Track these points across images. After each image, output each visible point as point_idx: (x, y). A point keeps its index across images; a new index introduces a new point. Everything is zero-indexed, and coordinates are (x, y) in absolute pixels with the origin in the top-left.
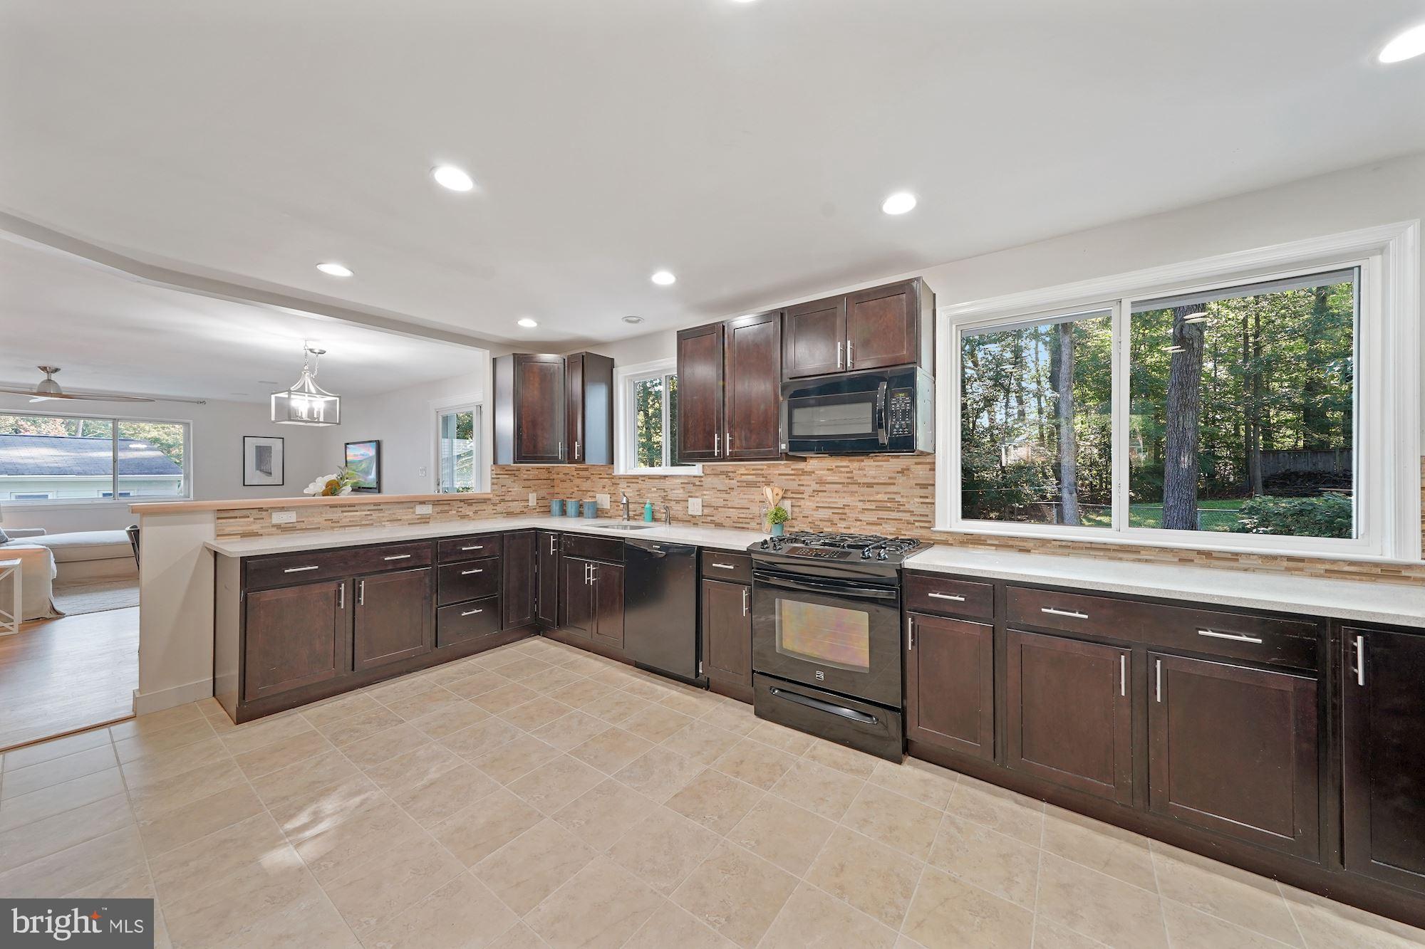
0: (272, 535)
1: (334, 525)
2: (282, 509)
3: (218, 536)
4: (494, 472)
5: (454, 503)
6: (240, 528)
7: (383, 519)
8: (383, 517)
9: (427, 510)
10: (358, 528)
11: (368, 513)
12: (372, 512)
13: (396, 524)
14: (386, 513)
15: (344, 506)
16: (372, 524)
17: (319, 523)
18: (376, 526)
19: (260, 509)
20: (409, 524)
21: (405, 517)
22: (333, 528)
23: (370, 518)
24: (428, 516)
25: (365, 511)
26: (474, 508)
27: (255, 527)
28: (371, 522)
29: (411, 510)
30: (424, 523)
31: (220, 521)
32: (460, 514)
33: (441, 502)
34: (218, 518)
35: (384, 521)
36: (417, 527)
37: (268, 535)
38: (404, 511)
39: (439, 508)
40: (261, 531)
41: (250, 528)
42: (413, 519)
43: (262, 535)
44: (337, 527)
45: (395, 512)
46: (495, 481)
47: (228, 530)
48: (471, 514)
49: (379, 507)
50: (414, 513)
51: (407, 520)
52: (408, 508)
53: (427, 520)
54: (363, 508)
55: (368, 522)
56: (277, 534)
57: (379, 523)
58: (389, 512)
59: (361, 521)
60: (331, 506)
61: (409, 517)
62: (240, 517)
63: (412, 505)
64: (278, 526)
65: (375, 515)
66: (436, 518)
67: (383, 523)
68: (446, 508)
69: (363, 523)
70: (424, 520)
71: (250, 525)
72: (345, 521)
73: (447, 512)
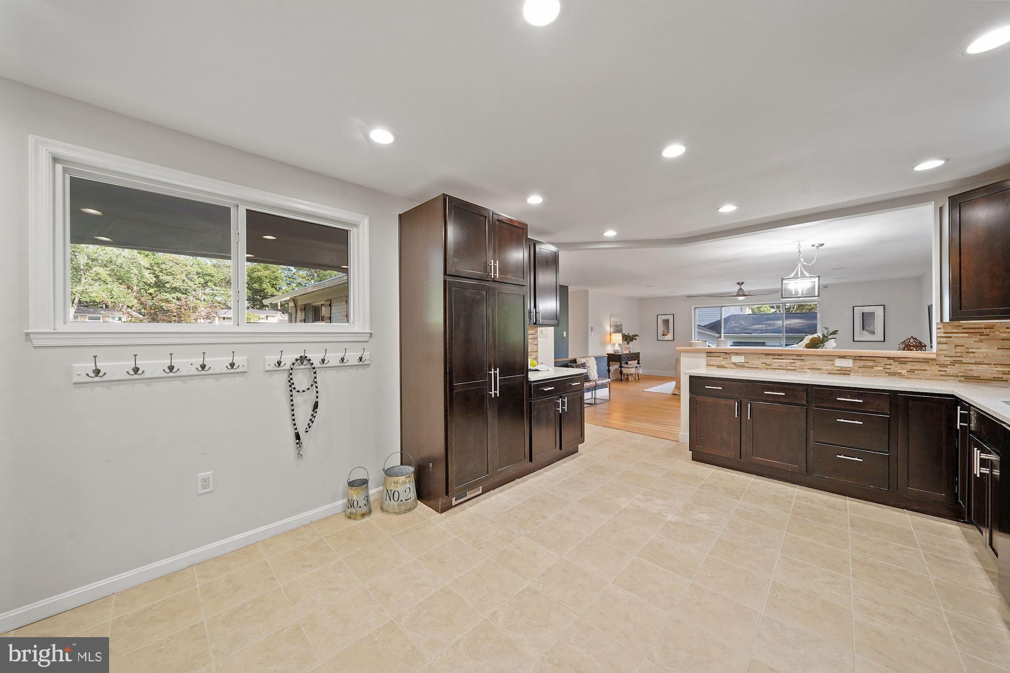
0: (732, 368)
1: (768, 367)
2: (737, 354)
3: (707, 365)
4: (942, 330)
5: (880, 360)
6: (716, 363)
7: (805, 367)
8: (805, 365)
9: (848, 363)
10: (785, 371)
11: (792, 361)
12: (795, 361)
13: (816, 371)
14: (808, 363)
15: (772, 355)
16: (796, 370)
17: (758, 365)
18: (799, 372)
19: (726, 353)
20: (828, 373)
21: (825, 368)
22: (767, 369)
23: (794, 365)
24: (848, 369)
25: (789, 359)
26: (909, 366)
27: (724, 363)
28: (794, 368)
29: (831, 363)
30: (843, 374)
31: (708, 358)
32: (887, 370)
33: (863, 358)
34: (707, 356)
35: (806, 369)
36: (837, 377)
37: (730, 368)
38: (824, 362)
39: (862, 363)
40: (726, 366)
41: (720, 363)
42: (832, 370)
43: (726, 368)
44: (770, 369)
45: (815, 362)
46: (944, 340)
47: (712, 363)
48: (904, 372)
49: (801, 358)
50: (833, 365)
51: (827, 370)
52: (827, 360)
53: (847, 372)
54: (788, 357)
55: (792, 368)
56: (735, 369)
57: (801, 369)
58: (810, 362)
59: (787, 366)
60: (766, 354)
61: (829, 368)
62: (717, 357)
63: (832, 358)
64: (735, 364)
65: (798, 363)
66: (858, 372)
67: (804, 370)
68: (870, 364)
69: (788, 368)
70: (845, 372)
71: (721, 362)
72: (775, 365)
73: (872, 367)
